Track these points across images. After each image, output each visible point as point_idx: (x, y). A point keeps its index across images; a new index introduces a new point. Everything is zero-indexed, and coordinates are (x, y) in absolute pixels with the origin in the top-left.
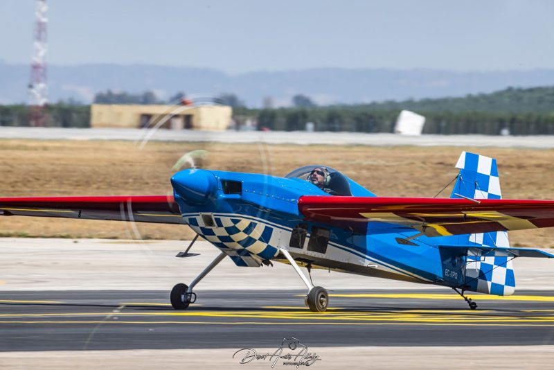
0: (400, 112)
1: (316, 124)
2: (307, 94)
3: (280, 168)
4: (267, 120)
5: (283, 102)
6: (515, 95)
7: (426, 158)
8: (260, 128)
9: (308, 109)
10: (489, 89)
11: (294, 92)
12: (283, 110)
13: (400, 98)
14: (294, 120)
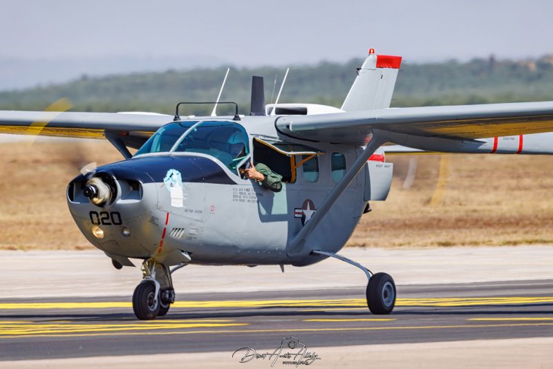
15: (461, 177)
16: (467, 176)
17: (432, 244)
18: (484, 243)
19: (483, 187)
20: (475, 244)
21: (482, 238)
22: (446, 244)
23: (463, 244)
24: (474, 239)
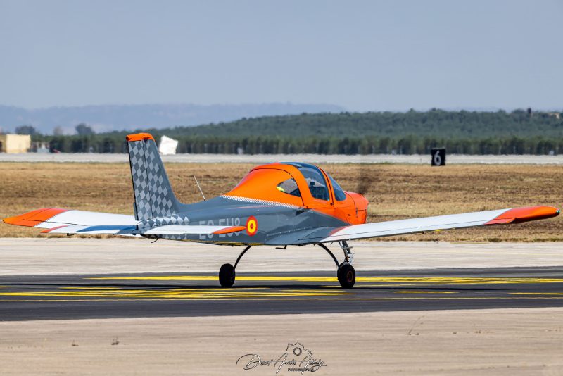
0: (160, 137)
1: (94, 147)
2: (88, 124)
3: (69, 181)
4: (57, 145)
5: (69, 131)
6: (247, 123)
7: (180, 172)
8: (52, 151)
9: (89, 136)
10: (229, 118)
11: (77, 123)
12: (68, 137)
13: (159, 127)
14: (79, 145)
15: (506, 193)
16: (511, 192)
17: (485, 240)
18: (521, 239)
19: (521, 200)
20: (515, 240)
21: (520, 236)
22: (495, 240)
23: (506, 240)
24: (514, 237)
